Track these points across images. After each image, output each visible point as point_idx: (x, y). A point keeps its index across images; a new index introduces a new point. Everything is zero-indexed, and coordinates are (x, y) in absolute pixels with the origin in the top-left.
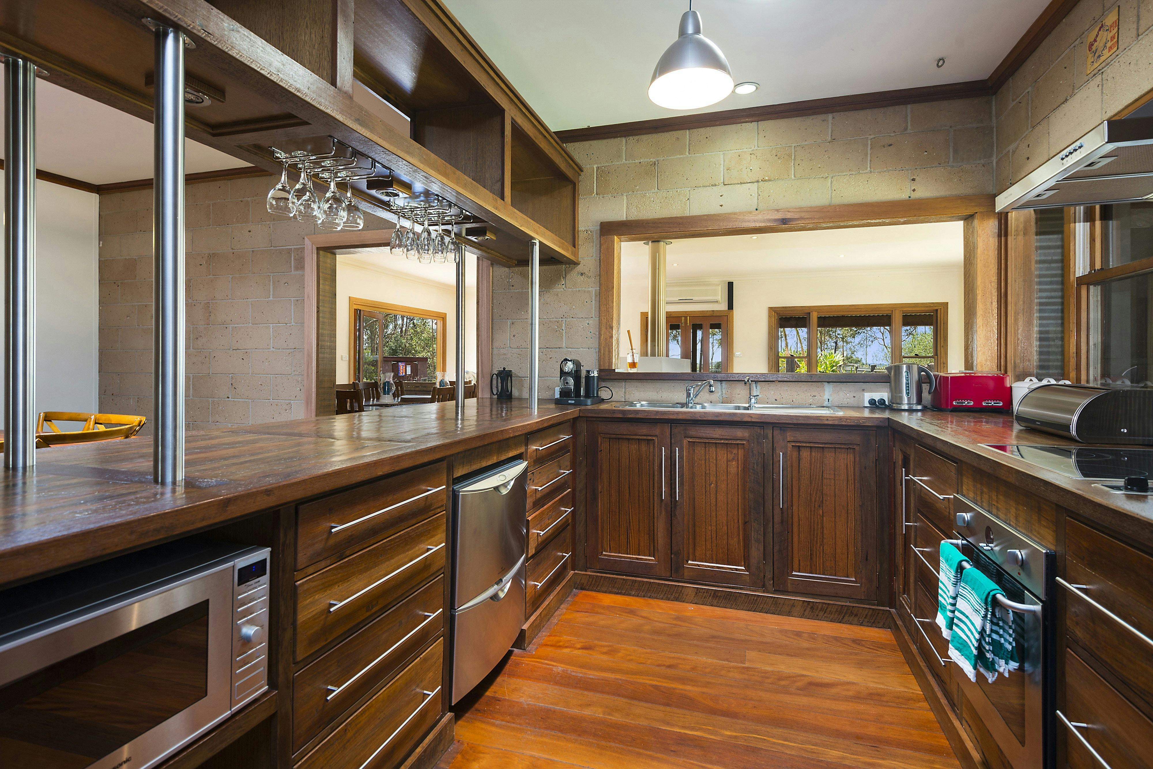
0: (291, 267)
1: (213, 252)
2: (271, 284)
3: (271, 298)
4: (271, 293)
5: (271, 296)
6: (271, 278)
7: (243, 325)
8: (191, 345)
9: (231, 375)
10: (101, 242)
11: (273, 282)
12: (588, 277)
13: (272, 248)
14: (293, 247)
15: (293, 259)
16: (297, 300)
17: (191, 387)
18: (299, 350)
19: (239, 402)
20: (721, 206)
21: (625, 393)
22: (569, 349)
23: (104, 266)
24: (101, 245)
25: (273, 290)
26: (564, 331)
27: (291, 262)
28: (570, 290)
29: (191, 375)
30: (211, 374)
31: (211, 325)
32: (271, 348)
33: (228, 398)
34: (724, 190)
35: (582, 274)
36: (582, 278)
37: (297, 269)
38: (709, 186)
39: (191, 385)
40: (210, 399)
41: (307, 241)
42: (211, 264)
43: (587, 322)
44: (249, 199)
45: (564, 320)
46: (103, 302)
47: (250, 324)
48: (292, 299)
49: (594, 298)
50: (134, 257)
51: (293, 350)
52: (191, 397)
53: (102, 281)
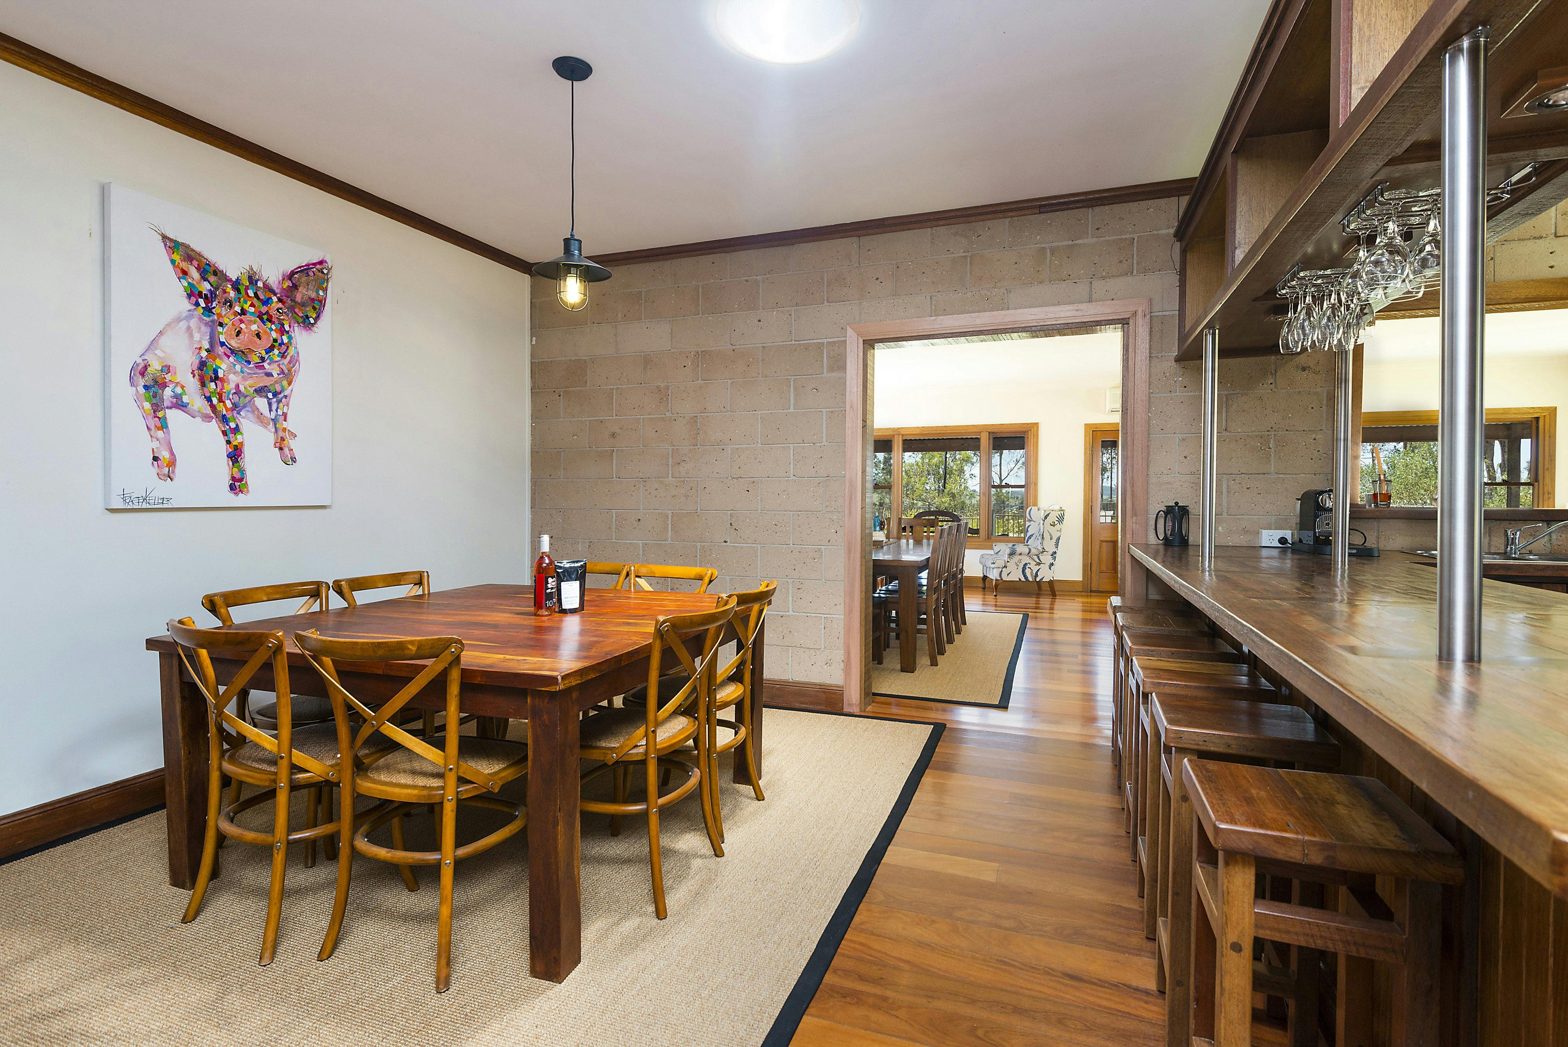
0: (822, 367)
1: (703, 349)
2: (792, 390)
3: (792, 410)
4: (792, 402)
5: (792, 407)
6: (792, 382)
7: (748, 446)
8: (670, 472)
9: (729, 512)
10: (534, 339)
11: (795, 388)
12: (1316, 373)
13: (793, 342)
14: (825, 341)
15: (825, 356)
16: (832, 412)
17: (670, 528)
18: (834, 478)
19: (742, 548)
20: (1552, 267)
21: (1378, 537)
22: (1280, 476)
23: (538, 369)
24: (534, 343)
25: (795, 399)
26: (1273, 450)
27: (822, 361)
28: (1284, 391)
29: (670, 512)
30: (699, 510)
31: (699, 446)
32: (792, 476)
33: (726, 542)
34: (1556, 244)
35: (1304, 369)
36: (1305, 374)
37: (831, 369)
38: (1530, 239)
39: (670, 525)
40: (699, 544)
41: (850, 332)
42: (700, 365)
43: (1314, 436)
44: (759, 278)
45: (1273, 433)
46: (536, 416)
47: (759, 445)
48: (824, 410)
49: (1325, 402)
50: (584, 358)
51: (825, 479)
52: (670, 541)
53: (535, 391)
